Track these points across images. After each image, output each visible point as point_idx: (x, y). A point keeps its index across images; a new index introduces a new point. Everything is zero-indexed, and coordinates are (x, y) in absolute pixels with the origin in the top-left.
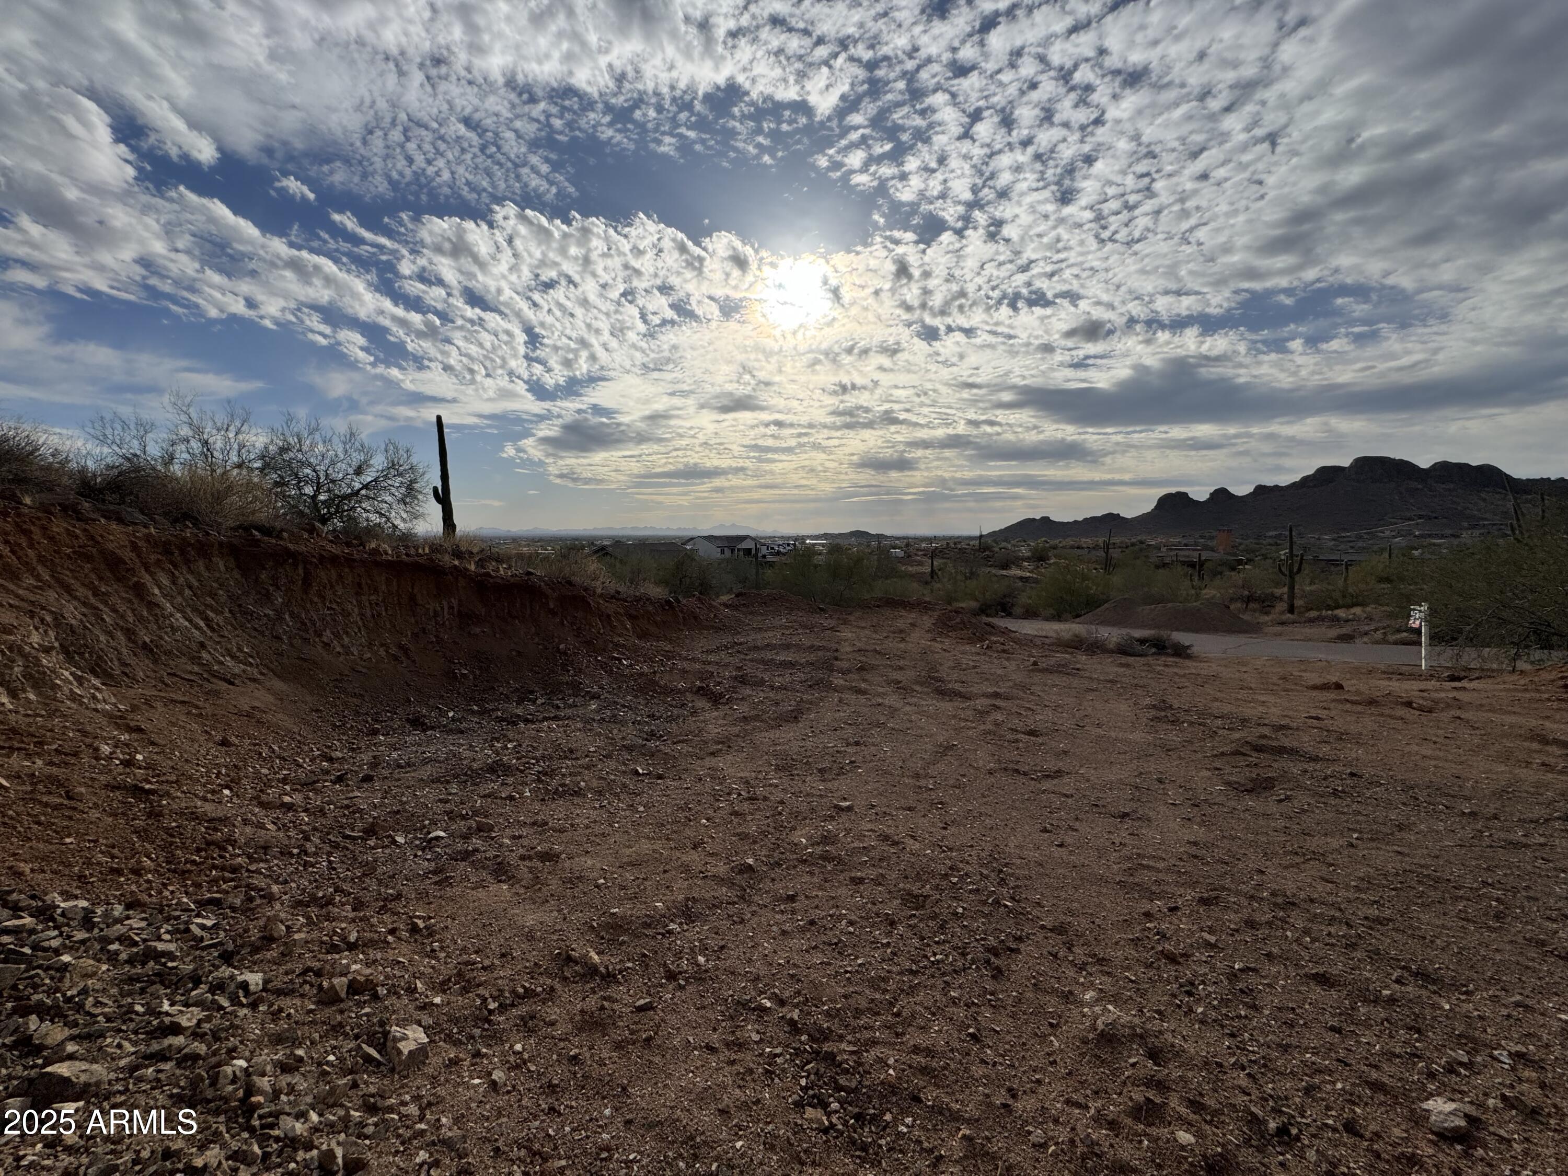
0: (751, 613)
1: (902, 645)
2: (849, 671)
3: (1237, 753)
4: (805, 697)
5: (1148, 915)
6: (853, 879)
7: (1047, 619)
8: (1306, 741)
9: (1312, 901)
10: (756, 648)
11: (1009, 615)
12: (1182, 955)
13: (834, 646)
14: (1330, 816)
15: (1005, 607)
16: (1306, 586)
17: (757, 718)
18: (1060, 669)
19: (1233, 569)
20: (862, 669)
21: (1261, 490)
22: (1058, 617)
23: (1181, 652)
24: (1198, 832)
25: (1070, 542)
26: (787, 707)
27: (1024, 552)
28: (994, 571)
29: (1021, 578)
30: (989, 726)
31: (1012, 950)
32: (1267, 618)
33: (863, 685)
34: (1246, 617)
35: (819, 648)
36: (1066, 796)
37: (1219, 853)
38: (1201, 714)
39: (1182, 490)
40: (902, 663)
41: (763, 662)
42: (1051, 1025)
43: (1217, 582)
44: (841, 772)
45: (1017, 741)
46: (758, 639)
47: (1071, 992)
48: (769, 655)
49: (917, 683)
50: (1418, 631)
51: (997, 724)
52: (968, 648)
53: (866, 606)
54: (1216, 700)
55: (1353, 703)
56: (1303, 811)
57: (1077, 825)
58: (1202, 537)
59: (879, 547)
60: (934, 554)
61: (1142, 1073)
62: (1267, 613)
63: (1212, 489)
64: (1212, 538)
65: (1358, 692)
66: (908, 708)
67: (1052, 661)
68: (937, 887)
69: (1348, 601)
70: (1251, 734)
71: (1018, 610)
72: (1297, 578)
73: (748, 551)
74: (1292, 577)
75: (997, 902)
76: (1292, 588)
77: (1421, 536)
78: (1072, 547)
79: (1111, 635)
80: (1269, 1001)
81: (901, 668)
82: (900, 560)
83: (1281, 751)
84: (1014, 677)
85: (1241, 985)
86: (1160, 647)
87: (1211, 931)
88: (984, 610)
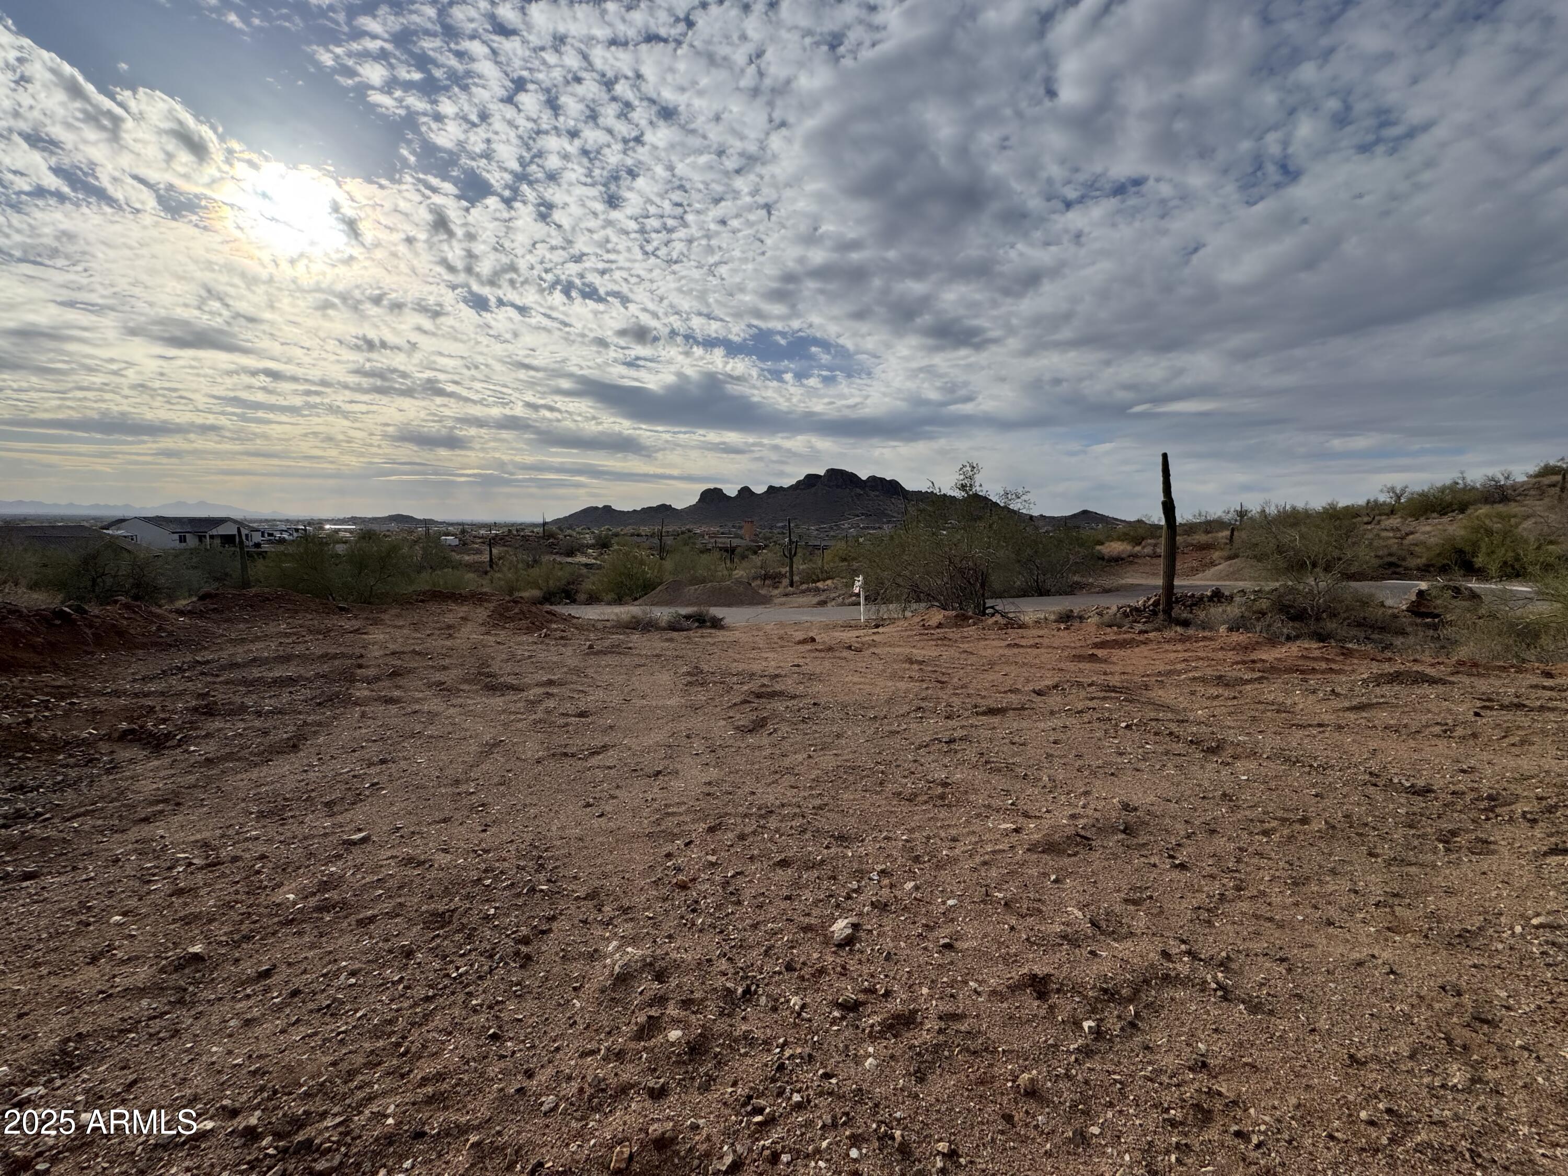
0: (228, 620)
1: (448, 643)
2: (377, 679)
3: (745, 702)
4: (310, 719)
5: (669, 856)
6: (360, 923)
7: (609, 603)
8: (788, 685)
9: (783, 805)
10: (234, 666)
11: (574, 601)
12: (691, 881)
13: (358, 651)
14: (799, 738)
15: (568, 595)
16: (800, 566)
17: (229, 757)
18: (613, 650)
19: (755, 553)
20: (395, 674)
21: (771, 489)
22: (619, 601)
23: (716, 624)
24: (713, 773)
25: (629, 529)
26: (284, 733)
27: (589, 539)
28: (558, 559)
29: (586, 565)
30: (540, 715)
31: (543, 932)
32: (776, 592)
33: (397, 693)
34: (763, 592)
35: (335, 657)
36: (610, 768)
37: (726, 787)
38: (723, 675)
39: (719, 486)
40: (447, 662)
41: (245, 682)
42: (575, 989)
43: (745, 564)
44: (358, 798)
45: (567, 725)
46: (240, 653)
47: (596, 951)
48: (256, 673)
49: (466, 681)
50: (858, 595)
51: (548, 712)
52: (525, 638)
53: (406, 602)
54: (735, 661)
55: (820, 651)
56: (784, 738)
57: (617, 792)
58: (734, 527)
59: (427, 532)
60: (492, 542)
61: (649, 995)
62: (777, 588)
63: (739, 487)
64: (741, 528)
65: (824, 642)
66: (452, 711)
67: (607, 643)
68: (467, 897)
69: (825, 575)
70: (754, 686)
71: (582, 597)
72: (795, 559)
73: (228, 539)
74: (791, 559)
75: (533, 890)
76: (791, 567)
77: (864, 528)
78: (632, 535)
79: (662, 614)
80: (747, 895)
81: (445, 668)
82: (453, 548)
83: (773, 695)
84: (569, 662)
85: (731, 889)
86: (702, 621)
87: (714, 852)
88: (549, 598)
